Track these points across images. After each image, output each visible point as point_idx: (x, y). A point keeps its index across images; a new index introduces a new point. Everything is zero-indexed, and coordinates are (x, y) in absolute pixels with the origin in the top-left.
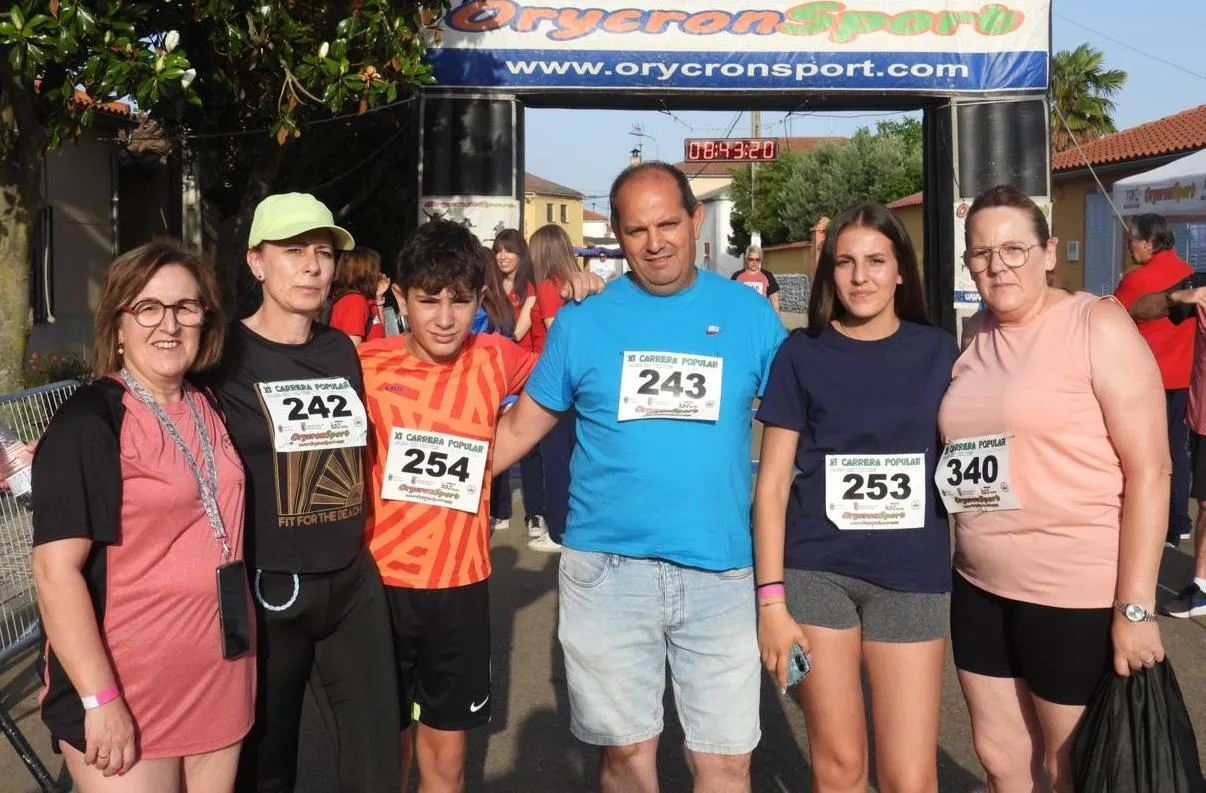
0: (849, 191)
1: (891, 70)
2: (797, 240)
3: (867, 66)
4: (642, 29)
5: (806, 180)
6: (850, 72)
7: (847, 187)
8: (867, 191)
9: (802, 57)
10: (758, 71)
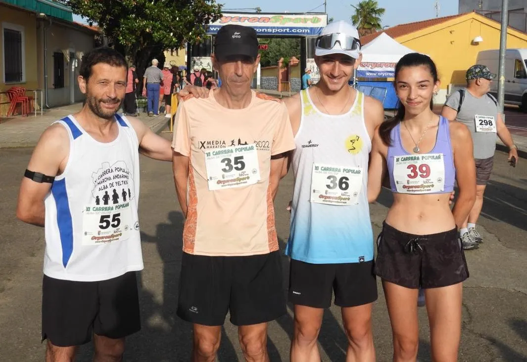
0: (291, 48)
1: (293, 31)
2: (273, 65)
3: (288, 30)
4: (240, 21)
5: (276, 44)
6: (284, 31)
7: (290, 47)
8: (297, 49)
9: (274, 28)
10: (264, 30)
